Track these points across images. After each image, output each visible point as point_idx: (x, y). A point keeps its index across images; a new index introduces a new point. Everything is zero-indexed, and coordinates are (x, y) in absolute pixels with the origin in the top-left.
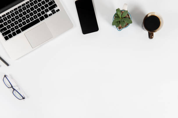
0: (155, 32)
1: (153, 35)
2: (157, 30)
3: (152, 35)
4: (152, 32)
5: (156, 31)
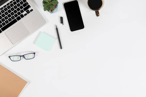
3: (97, 13)
5: (100, 9)
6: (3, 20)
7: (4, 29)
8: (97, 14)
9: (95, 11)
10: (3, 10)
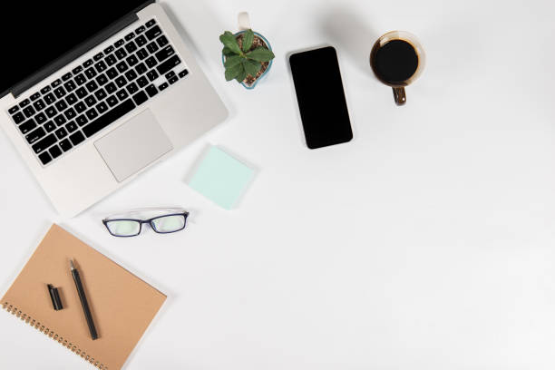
0: (406, 84)
1: (404, 96)
2: (411, 78)
3: (401, 94)
4: (401, 86)
5: (410, 82)
6: (91, 101)
7: (91, 130)
8: (400, 98)
9: (394, 90)
10: (91, 69)
